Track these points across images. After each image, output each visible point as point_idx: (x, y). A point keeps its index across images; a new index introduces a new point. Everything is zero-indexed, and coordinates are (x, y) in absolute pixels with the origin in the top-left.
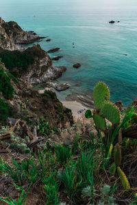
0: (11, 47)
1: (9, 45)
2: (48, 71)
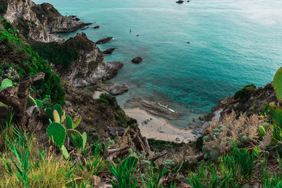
0: (46, 37)
1: (42, 35)
2: (98, 68)
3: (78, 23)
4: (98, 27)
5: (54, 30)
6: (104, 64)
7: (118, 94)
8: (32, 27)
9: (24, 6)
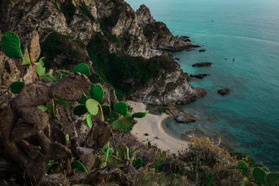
3: (186, 43)
4: (203, 51)
5: (161, 47)
6: (184, 88)
7: (183, 122)
8: (134, 41)
9: (132, 22)
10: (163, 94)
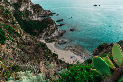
0: (35, 18)
1: (34, 17)
2: (55, 32)
3: (50, 13)
4: (58, 15)
5: (40, 15)
6: (58, 31)
7: (62, 44)
8: (30, 13)
9: (28, 5)
10: (50, 34)
